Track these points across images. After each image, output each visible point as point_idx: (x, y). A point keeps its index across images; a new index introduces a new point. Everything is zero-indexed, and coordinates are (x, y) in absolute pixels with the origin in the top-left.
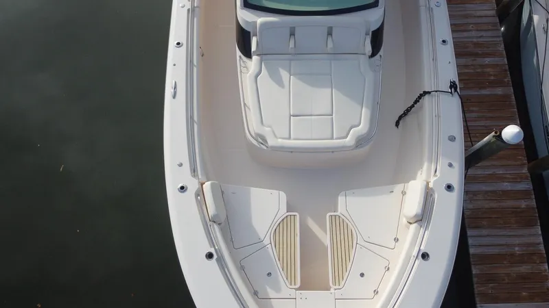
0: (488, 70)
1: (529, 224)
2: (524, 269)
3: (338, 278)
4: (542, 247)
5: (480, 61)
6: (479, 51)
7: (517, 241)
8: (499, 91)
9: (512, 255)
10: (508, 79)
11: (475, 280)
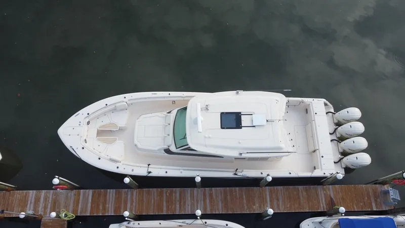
0: (174, 206)
1: (115, 211)
2: (101, 207)
3: (99, 140)
4: (107, 215)
5: (178, 203)
6: (182, 203)
7: (110, 206)
8: (165, 209)
9: (106, 204)
10: (170, 213)
11: (99, 190)
